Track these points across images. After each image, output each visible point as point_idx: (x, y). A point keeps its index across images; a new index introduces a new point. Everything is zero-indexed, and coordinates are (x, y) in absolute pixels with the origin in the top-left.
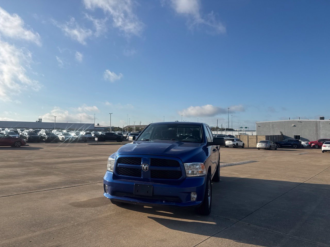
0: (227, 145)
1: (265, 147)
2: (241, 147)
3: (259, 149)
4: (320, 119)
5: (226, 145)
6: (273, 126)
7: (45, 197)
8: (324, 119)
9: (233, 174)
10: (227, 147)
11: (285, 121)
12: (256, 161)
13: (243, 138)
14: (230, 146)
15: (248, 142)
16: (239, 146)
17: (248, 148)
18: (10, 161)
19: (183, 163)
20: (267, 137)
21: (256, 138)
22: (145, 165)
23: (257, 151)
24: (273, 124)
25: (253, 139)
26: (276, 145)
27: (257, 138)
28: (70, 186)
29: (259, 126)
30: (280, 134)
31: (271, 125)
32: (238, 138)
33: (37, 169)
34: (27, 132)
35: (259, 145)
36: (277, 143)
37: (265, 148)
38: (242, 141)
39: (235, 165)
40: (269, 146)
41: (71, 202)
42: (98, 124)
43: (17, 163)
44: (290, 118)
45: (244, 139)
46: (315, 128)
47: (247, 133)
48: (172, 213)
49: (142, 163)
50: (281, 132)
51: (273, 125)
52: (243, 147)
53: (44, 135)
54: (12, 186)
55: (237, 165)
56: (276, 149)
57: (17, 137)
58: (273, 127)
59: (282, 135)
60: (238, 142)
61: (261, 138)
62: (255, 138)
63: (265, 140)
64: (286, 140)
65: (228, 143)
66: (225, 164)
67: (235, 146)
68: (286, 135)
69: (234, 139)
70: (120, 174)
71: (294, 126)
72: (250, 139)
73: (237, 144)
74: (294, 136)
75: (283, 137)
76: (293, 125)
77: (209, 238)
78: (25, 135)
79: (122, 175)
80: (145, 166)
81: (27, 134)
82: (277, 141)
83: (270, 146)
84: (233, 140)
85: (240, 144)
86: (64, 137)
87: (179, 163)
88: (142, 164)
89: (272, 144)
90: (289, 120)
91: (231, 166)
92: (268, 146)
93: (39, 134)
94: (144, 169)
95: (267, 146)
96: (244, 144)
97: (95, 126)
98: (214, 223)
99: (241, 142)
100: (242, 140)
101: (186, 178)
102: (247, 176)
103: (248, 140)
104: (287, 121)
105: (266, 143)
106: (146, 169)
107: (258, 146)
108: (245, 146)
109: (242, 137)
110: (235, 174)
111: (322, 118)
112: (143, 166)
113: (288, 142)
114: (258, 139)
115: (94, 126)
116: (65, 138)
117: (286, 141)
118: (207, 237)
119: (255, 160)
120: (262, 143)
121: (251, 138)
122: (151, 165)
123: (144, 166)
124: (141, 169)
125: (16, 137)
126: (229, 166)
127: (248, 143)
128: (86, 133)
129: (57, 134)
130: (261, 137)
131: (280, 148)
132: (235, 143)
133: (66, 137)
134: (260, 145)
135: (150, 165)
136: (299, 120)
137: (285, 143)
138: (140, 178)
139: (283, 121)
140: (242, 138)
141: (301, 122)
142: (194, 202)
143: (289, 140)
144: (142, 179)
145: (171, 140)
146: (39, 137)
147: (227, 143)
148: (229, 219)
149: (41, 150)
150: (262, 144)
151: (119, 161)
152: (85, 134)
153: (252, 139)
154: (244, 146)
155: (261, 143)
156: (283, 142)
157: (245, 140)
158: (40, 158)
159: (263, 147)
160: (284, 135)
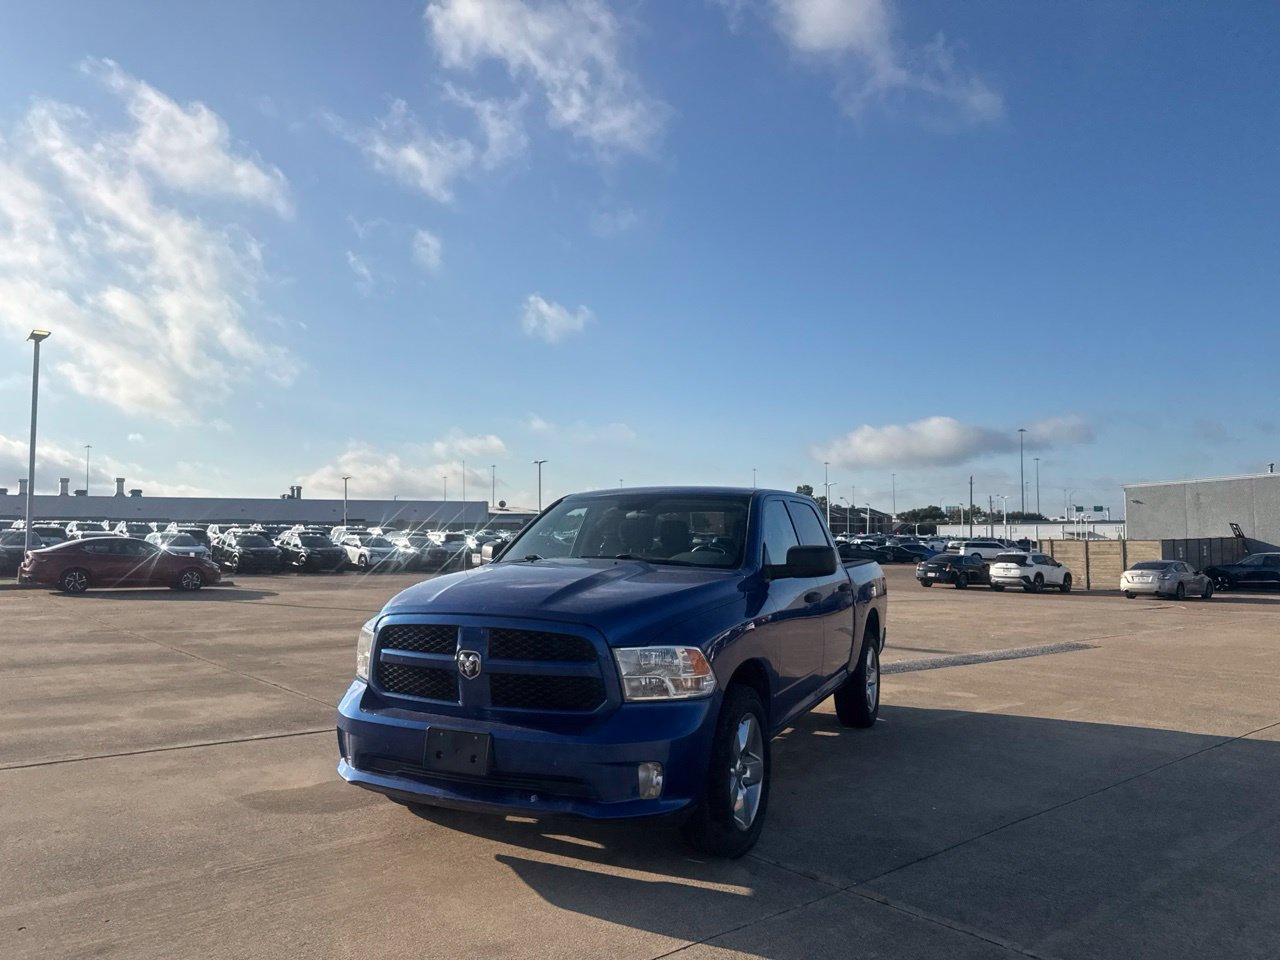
0: (997, 582)
1: (1155, 587)
2: (1058, 589)
3: (1134, 598)
5: (994, 580)
6: (1198, 499)
7: (172, 772)
9: (953, 698)
10: (999, 588)
11: (1250, 480)
12: (1086, 647)
13: (1066, 552)
14: (1010, 584)
15: (1088, 567)
16: (1049, 586)
17: (1089, 592)
18: (138, 640)
19: (610, 648)
20: (1170, 547)
21: (1119, 549)
22: (467, 656)
23: (1122, 602)
24: (1199, 491)
25: (1109, 553)
26: (1207, 579)
27: (1124, 549)
28: (286, 733)
29: (1137, 502)
30: (1231, 534)
31: (1189, 496)
32: (1046, 551)
33: (208, 669)
34: (235, 536)
35: (1128, 580)
36: (1212, 572)
37: (1157, 592)
38: (1059, 566)
39: (987, 659)
40: (1173, 584)
41: (253, 790)
42: (502, 504)
43: (155, 647)
44: (1272, 465)
45: (1067, 556)
47: (1100, 529)
48: (600, 846)
49: (458, 647)
50: (1235, 527)
51: (1199, 496)
52: (1064, 588)
53: (296, 546)
54: (86, 727)
55: (992, 660)
56: (1206, 597)
57: (192, 555)
58: (1198, 506)
59: (1240, 536)
60: (1045, 570)
61: (1143, 549)
62: (1115, 550)
63: (1160, 559)
64: (1254, 559)
65: (1002, 573)
66: (942, 657)
67: (1033, 586)
68: (1257, 539)
69: (1025, 558)
70: (388, 690)
72: (1094, 553)
73: (1039, 575)
75: (1243, 544)
77: (685, 948)
78: (230, 545)
79: (396, 691)
80: (468, 658)
81: (234, 543)
82: (1217, 562)
83: (1181, 584)
84: (1021, 561)
85: (1053, 575)
86: (367, 553)
87: (593, 648)
88: (460, 650)
89: (1188, 575)
90: (1269, 474)
91: (965, 664)
92: (1169, 584)
93: (277, 543)
94: (465, 671)
95: (1167, 583)
96: (1068, 577)
97: (490, 511)
98: (743, 891)
99: (1056, 569)
100: (1064, 559)
101: (624, 706)
102: (1007, 705)
103: (1087, 559)
104: (1258, 480)
105: (1162, 573)
106: (473, 672)
107: (1124, 585)
108: (1074, 583)
109: (1064, 549)
110: (959, 698)
112: (462, 657)
113: (1264, 565)
114: (1129, 556)
115: (487, 510)
116: (371, 557)
117: (1256, 563)
118: (678, 943)
119: (1081, 643)
120: (1145, 572)
121: (1098, 550)
122: (492, 655)
123: (466, 660)
124: (457, 672)
125: (188, 553)
126: (955, 663)
127: (1088, 573)
128: (447, 536)
129: (343, 543)
130: (1143, 545)
131: (1226, 591)
132: (1031, 573)
133: (375, 551)
134: (1136, 580)
135: (486, 652)
137: (1252, 570)
138: (454, 704)
139: (1243, 480)
140: (1060, 552)
142: (655, 800)
143: (1267, 557)
144: (459, 707)
145: (619, 558)
146: (276, 552)
147: (997, 571)
148: (814, 878)
149: (267, 599)
150: (1142, 576)
151: (385, 637)
152: (443, 539)
153: (1104, 553)
154: (1070, 585)
156: (1241, 566)
157: (1074, 559)
158: (244, 629)
159: (1146, 586)
160: (1247, 536)
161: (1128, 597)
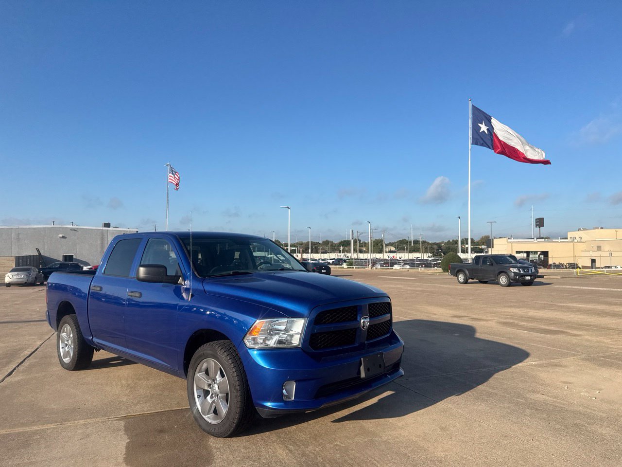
1: (25, 281)
3: (11, 286)
4: (104, 227)
6: (18, 236)
8: (109, 227)
11: (45, 228)
23: (4, 289)
24: (19, 232)
26: (43, 275)
30: (36, 254)
31: (13, 235)
35: (10, 278)
37: (26, 283)
40: (33, 278)
44: (54, 222)
46: (99, 242)
49: (358, 316)
50: (37, 250)
58: (18, 239)
59: (40, 254)
64: (55, 265)
68: (46, 255)
71: (63, 237)
74: (63, 256)
76: (61, 236)
83: (36, 278)
90: (52, 226)
95: (31, 278)
104: (49, 228)
105: (29, 273)
107: (7, 280)
111: (107, 225)
113: (59, 268)
117: (55, 267)
120: (19, 273)
134: (15, 277)
136: (71, 226)
139: (41, 228)
141: (75, 230)
143: (61, 264)
150: (18, 275)
155: (17, 273)
156: (50, 268)
159: (20, 280)
160: (42, 254)
161: (7, 287)
